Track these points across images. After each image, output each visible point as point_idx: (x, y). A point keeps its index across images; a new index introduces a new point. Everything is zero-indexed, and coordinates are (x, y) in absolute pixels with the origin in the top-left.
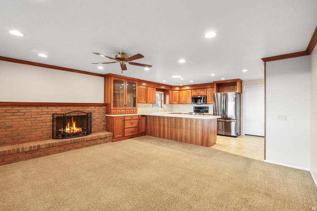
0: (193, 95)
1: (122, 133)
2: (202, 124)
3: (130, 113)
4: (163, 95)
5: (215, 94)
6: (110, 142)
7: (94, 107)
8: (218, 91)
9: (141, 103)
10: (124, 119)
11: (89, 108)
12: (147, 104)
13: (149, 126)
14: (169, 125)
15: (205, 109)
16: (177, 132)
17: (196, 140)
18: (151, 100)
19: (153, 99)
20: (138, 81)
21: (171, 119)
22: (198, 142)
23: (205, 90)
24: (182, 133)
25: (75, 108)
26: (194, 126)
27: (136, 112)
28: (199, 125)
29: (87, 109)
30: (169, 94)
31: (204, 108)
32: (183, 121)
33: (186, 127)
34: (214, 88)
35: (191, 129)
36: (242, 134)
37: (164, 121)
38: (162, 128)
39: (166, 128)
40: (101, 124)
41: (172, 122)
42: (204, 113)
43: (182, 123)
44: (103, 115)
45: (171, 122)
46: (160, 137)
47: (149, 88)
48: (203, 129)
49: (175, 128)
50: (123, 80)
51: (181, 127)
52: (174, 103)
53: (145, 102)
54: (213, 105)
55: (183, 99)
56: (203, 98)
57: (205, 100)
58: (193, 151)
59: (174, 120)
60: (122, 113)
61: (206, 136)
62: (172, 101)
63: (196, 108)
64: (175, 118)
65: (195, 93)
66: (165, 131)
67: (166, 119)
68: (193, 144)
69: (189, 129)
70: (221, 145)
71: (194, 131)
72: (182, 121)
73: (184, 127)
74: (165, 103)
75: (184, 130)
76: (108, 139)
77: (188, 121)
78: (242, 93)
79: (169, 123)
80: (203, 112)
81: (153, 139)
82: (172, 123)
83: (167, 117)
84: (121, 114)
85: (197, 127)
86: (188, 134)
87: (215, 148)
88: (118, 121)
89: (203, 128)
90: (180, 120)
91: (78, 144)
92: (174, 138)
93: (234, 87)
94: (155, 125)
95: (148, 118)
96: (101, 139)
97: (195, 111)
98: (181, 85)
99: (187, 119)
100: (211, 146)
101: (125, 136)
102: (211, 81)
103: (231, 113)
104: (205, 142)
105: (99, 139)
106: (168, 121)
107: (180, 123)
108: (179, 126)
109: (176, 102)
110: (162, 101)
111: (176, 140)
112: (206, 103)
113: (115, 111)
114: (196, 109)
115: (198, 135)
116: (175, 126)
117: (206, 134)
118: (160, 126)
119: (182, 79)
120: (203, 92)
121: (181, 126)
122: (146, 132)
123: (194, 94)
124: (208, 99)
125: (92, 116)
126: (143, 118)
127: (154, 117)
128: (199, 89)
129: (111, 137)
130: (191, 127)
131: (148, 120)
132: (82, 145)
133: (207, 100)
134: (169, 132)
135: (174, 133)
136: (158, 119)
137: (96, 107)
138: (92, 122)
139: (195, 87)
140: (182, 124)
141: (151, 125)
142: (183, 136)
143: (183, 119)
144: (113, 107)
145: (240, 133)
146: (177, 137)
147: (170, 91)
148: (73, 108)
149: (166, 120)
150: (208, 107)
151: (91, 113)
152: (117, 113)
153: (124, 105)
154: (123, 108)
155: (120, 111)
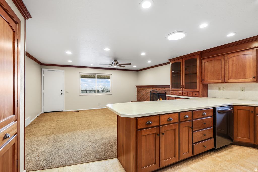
3: (188, 96)
19: (245, 75)
27: (196, 94)
47: (231, 56)
50: (180, 61)
144: (172, 88)
151: (165, 92)
152: (174, 94)
153: (181, 86)
154: (180, 89)
155: (177, 92)
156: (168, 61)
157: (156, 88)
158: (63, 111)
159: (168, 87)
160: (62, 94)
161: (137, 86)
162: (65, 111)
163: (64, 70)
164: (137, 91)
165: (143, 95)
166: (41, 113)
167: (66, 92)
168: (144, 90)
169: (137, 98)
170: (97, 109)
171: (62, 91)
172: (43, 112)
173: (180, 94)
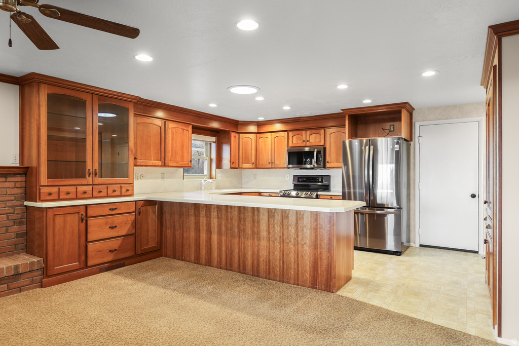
0: (290, 145)
1: (79, 255)
2: (314, 226)
3: (107, 196)
4: (214, 146)
5: (347, 142)
6: (35, 287)
8: (354, 134)
9: (146, 166)
10: (85, 215)
12: (167, 168)
13: (168, 231)
14: (223, 228)
15: (322, 182)
16: (244, 248)
17: (298, 271)
18: (178, 158)
19: (183, 156)
20: (135, 103)
21: (227, 212)
22: (303, 276)
23: (322, 131)
24: (258, 251)
26: (293, 231)
27: (128, 193)
28: (305, 229)
30: (229, 142)
31: (320, 180)
32: (261, 216)
33: (269, 233)
34: (344, 126)
35: (282, 241)
36: (412, 244)
37: (208, 217)
38: (203, 236)
39: (215, 237)
40: (7, 231)
41: (231, 219)
42: (319, 193)
43: (258, 222)
44: (15, 203)
45: (227, 220)
46: (197, 261)
47: (171, 125)
48: (316, 241)
49: (240, 237)
50: (83, 96)
51: (256, 234)
52: (244, 166)
53: (160, 163)
54: (341, 170)
55: (266, 157)
56: (315, 153)
57: (322, 159)
58: (288, 311)
59: (236, 213)
60: (79, 196)
61: (325, 262)
62: (237, 162)
63: (298, 178)
64: (240, 208)
65: (296, 141)
66: (213, 245)
67: (216, 210)
68: (288, 283)
69: (278, 241)
70: (365, 283)
71: (291, 246)
72: (258, 216)
73: (264, 233)
74: (219, 165)
75: (264, 243)
76: (22, 281)
77: (273, 216)
78: (411, 140)
79: (223, 223)
80: (317, 190)
81: (179, 268)
82: (232, 223)
83: (219, 207)
84: (77, 198)
85: (300, 234)
86: (274, 253)
87: (349, 295)
88: (65, 222)
89: (316, 236)
90: (253, 215)
92: (236, 265)
93: (393, 126)
94: (185, 229)
95: (166, 209)
97: (297, 187)
98: (261, 119)
99: (271, 212)
100: (339, 288)
101: (89, 264)
102: (337, 109)
103: (385, 191)
104: (322, 279)
106: (219, 218)
107: (253, 221)
108: (249, 231)
109: (248, 163)
110: (211, 160)
111: (242, 270)
112: (324, 167)
113: (55, 190)
114: (298, 181)
115: (302, 257)
116: (240, 230)
117: (325, 255)
118: (198, 230)
119: (260, 99)
120: (316, 138)
121: (256, 230)
122: (161, 248)
123: (294, 142)
124: (330, 155)
126: (150, 208)
127: (181, 205)
128: (306, 129)
129: (35, 274)
130: (283, 234)
131: (167, 215)
133: (328, 159)
134: (224, 248)
135: (236, 251)
136: (193, 211)
139: (297, 124)
140: (259, 227)
141: (174, 229)
142: (261, 260)
143: (261, 210)
144: (48, 178)
145: (409, 241)
146: (244, 261)
147: (233, 135)
149: (214, 214)
150: (329, 176)
152: (61, 197)
153: (87, 171)
154: (83, 181)
155: (72, 189)
173: (84, 195)
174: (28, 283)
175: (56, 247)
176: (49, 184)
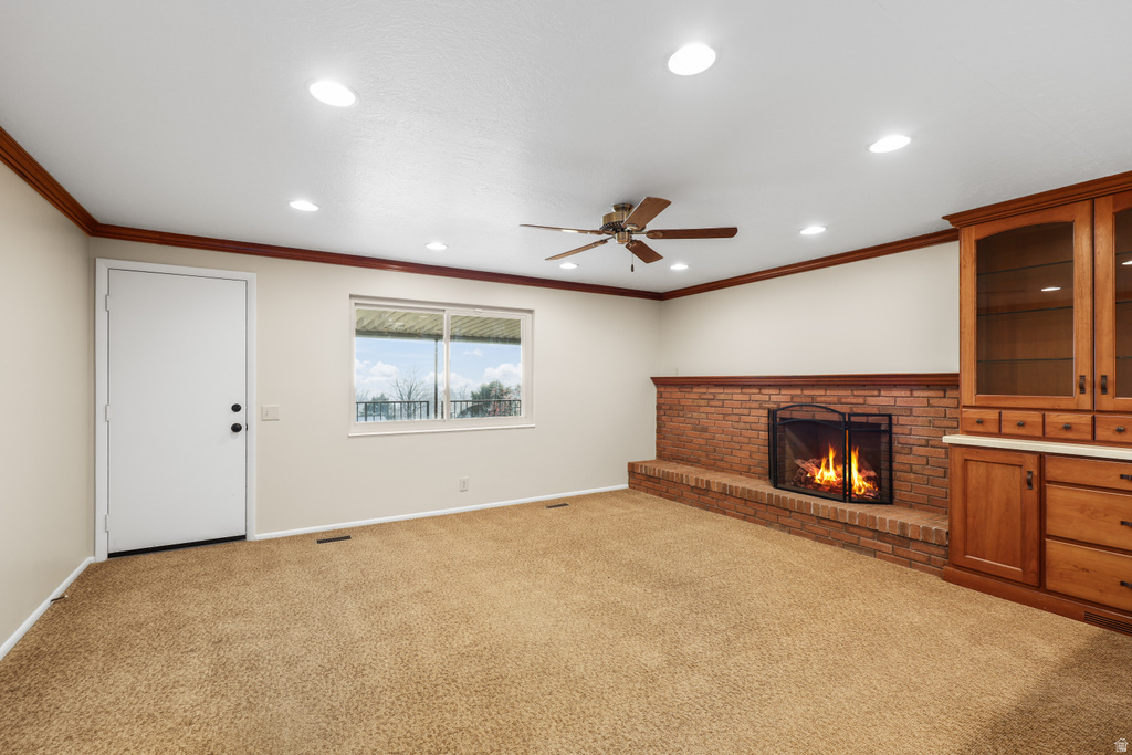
1: (1024, 556)
7: (908, 393)
10: (1037, 474)
11: (883, 393)
25: (828, 393)
29: (871, 401)
60: (1052, 433)
76: (913, 551)
91: (790, 517)
96: (881, 535)
101: (1051, 584)
105: (871, 534)
113: (992, 415)
125: (895, 430)
129: (932, 549)
132: (803, 526)
137: (916, 393)
138: (898, 459)
144: (978, 392)
148: (822, 392)
151: (890, 416)
152: (1004, 430)
153: (1075, 379)
154: (1064, 402)
155: (1035, 417)
156: (947, 225)
157: (807, 392)
158: (243, 538)
159: (946, 383)
160: (236, 428)
161: (658, 381)
162: (255, 535)
163: (252, 276)
164: (659, 407)
165: (705, 430)
166: (91, 559)
167: (267, 417)
168: (712, 403)
169: (658, 445)
170: (457, 515)
171: (236, 408)
172: (102, 557)
173: (1067, 434)
174: (922, 559)
175: (970, 520)
176: (978, 404)
